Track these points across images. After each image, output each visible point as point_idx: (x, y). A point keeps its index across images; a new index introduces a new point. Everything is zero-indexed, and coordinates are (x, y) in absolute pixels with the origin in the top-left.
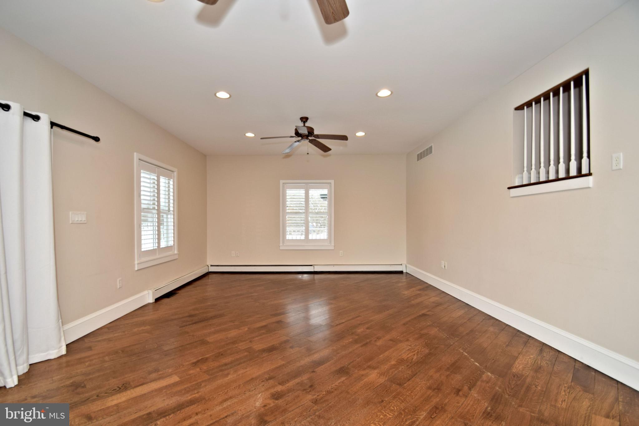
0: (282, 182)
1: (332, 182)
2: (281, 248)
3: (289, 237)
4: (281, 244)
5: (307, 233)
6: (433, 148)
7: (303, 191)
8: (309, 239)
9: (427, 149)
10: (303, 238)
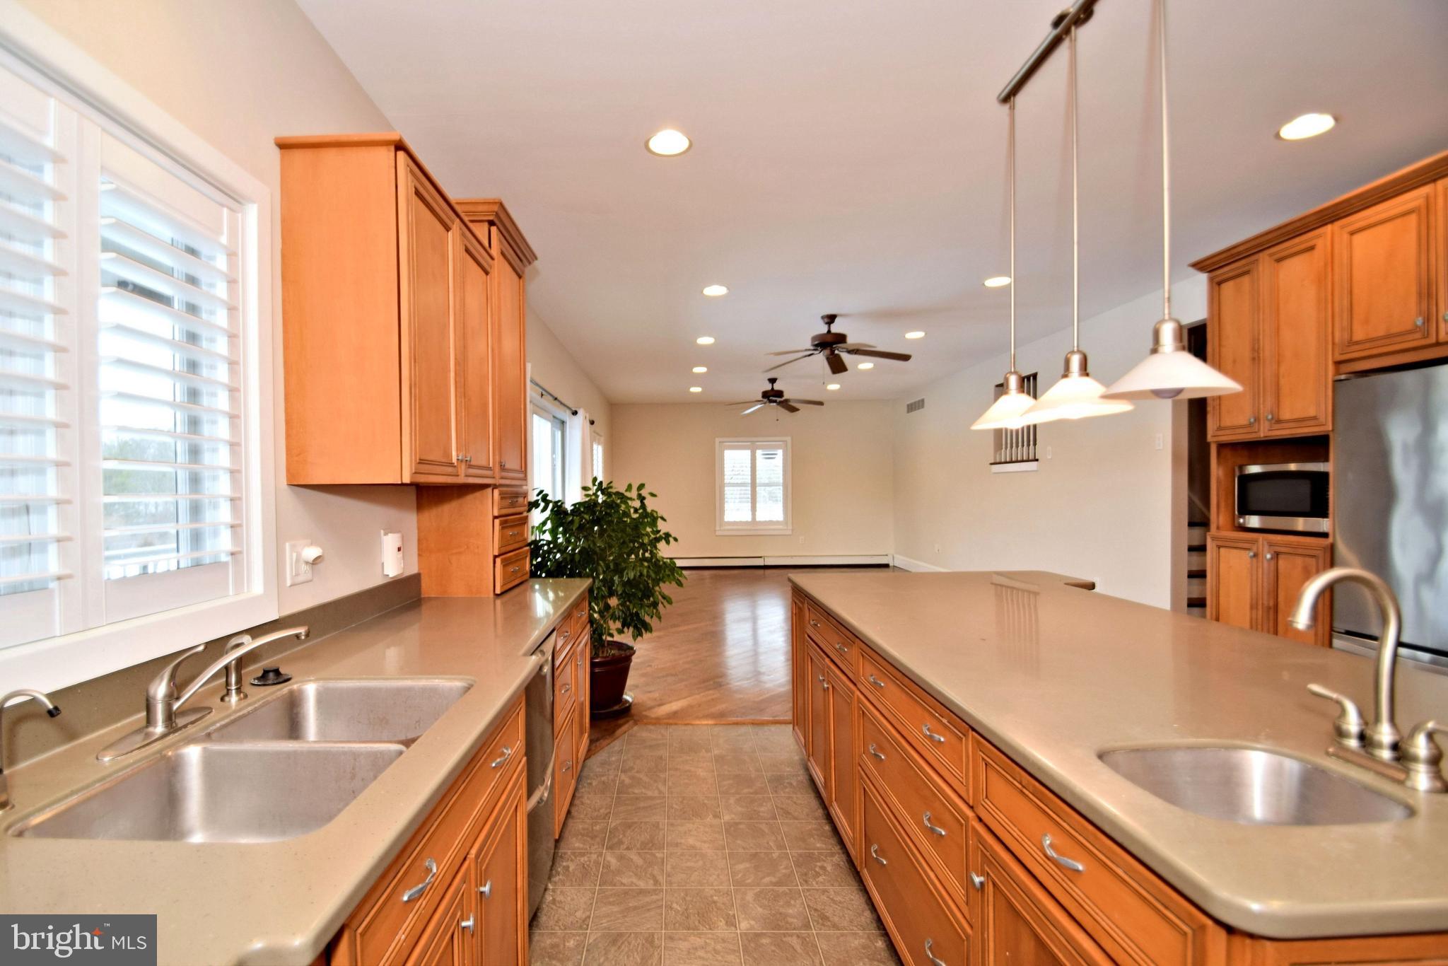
0: (717, 440)
1: (789, 439)
2: (718, 533)
3: (727, 518)
4: (717, 528)
5: (754, 511)
6: (925, 401)
7: (747, 453)
8: (757, 520)
9: (919, 401)
10: (749, 518)
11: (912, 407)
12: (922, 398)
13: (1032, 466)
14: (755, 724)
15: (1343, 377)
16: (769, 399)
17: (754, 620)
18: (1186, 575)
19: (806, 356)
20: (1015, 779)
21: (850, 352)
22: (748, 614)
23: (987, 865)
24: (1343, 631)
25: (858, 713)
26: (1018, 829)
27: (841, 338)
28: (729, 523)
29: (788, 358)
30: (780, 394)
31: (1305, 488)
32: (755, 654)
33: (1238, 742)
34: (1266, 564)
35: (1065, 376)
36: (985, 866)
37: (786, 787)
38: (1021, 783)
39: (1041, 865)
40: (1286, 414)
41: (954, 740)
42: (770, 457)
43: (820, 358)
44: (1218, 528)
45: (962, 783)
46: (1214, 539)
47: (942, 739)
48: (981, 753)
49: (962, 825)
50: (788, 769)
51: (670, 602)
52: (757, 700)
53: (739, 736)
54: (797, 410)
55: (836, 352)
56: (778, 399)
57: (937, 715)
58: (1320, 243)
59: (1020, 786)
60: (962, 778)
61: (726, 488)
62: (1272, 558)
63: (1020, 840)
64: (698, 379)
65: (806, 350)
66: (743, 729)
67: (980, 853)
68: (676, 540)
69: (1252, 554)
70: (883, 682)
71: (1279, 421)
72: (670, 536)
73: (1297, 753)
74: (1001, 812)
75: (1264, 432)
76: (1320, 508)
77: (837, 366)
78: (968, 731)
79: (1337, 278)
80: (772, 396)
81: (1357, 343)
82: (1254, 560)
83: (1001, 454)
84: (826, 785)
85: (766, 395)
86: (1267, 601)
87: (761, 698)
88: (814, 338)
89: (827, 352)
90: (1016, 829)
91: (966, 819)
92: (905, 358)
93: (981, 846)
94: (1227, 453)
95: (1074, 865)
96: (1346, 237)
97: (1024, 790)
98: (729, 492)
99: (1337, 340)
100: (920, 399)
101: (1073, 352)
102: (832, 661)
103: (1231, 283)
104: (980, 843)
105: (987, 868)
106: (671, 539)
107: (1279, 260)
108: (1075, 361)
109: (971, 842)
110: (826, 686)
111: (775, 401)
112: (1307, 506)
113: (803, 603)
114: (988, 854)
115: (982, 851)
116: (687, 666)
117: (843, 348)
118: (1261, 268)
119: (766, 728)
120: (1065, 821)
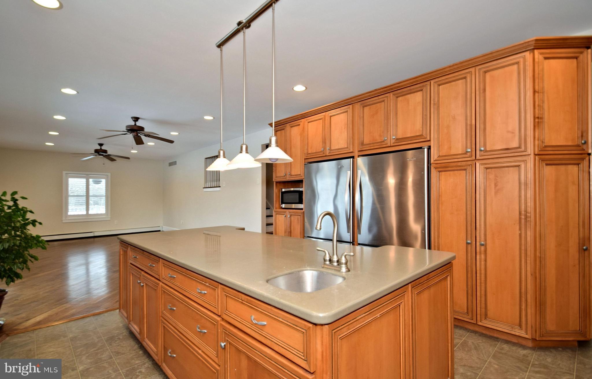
0: (64, 172)
1: (109, 174)
2: (64, 221)
3: (70, 213)
4: (64, 219)
5: (87, 209)
6: (177, 162)
7: (84, 181)
8: (89, 213)
9: (174, 162)
10: (84, 213)
11: (171, 164)
12: (176, 160)
13: (218, 189)
14: (94, 315)
15: (306, 163)
16: (98, 154)
17: (87, 264)
18: (266, 225)
19: (123, 134)
20: (239, 299)
21: (145, 136)
22: (83, 261)
23: (227, 337)
24: (307, 236)
25: (161, 292)
26: (240, 318)
27: (142, 129)
28: (70, 215)
29: (112, 135)
30: (105, 151)
31: (297, 196)
32: (88, 282)
33: (301, 269)
34: (288, 218)
35: (241, 152)
36: (226, 338)
37: (116, 341)
38: (241, 300)
39: (250, 328)
40: (293, 173)
41: (211, 291)
42: (98, 182)
43: (130, 137)
44: (276, 208)
45: (215, 308)
46: (275, 212)
47: (206, 292)
48: (224, 293)
49: (215, 325)
50: (117, 332)
51: (36, 259)
52: (94, 303)
53: (86, 323)
54: (115, 160)
55: (139, 135)
56: (104, 154)
57: (204, 283)
58: (301, 123)
59: (241, 301)
60: (215, 305)
61: (69, 198)
62: (290, 217)
63: (241, 322)
64: (52, 138)
65: (123, 131)
66: (88, 319)
67: (224, 333)
68: (40, 223)
69: (285, 216)
70: (175, 276)
71: (291, 175)
72: (36, 221)
73: (316, 269)
74: (232, 314)
75: (288, 179)
76: (301, 202)
77: (139, 141)
78: (218, 285)
79: (305, 134)
80: (100, 152)
81: (309, 154)
82: (285, 217)
83: (207, 184)
84: (141, 333)
85: (97, 151)
86: (288, 230)
87: (98, 301)
88: (127, 126)
89: (135, 134)
90: (239, 318)
91: (217, 322)
92: (172, 142)
93: (224, 330)
94: (278, 184)
95: (264, 323)
96: (307, 123)
97: (243, 302)
98: (71, 200)
99: (305, 153)
100: (174, 161)
101: (243, 144)
102: (146, 272)
103: (279, 132)
104: (224, 329)
105: (227, 338)
106: (37, 223)
107: (291, 127)
108: (244, 147)
109: (219, 330)
110: (142, 284)
111: (102, 155)
112: (298, 201)
113: (127, 249)
114: (227, 332)
115: (225, 332)
116: (46, 294)
117: (142, 133)
118: (287, 129)
119: (102, 315)
120: (259, 308)
